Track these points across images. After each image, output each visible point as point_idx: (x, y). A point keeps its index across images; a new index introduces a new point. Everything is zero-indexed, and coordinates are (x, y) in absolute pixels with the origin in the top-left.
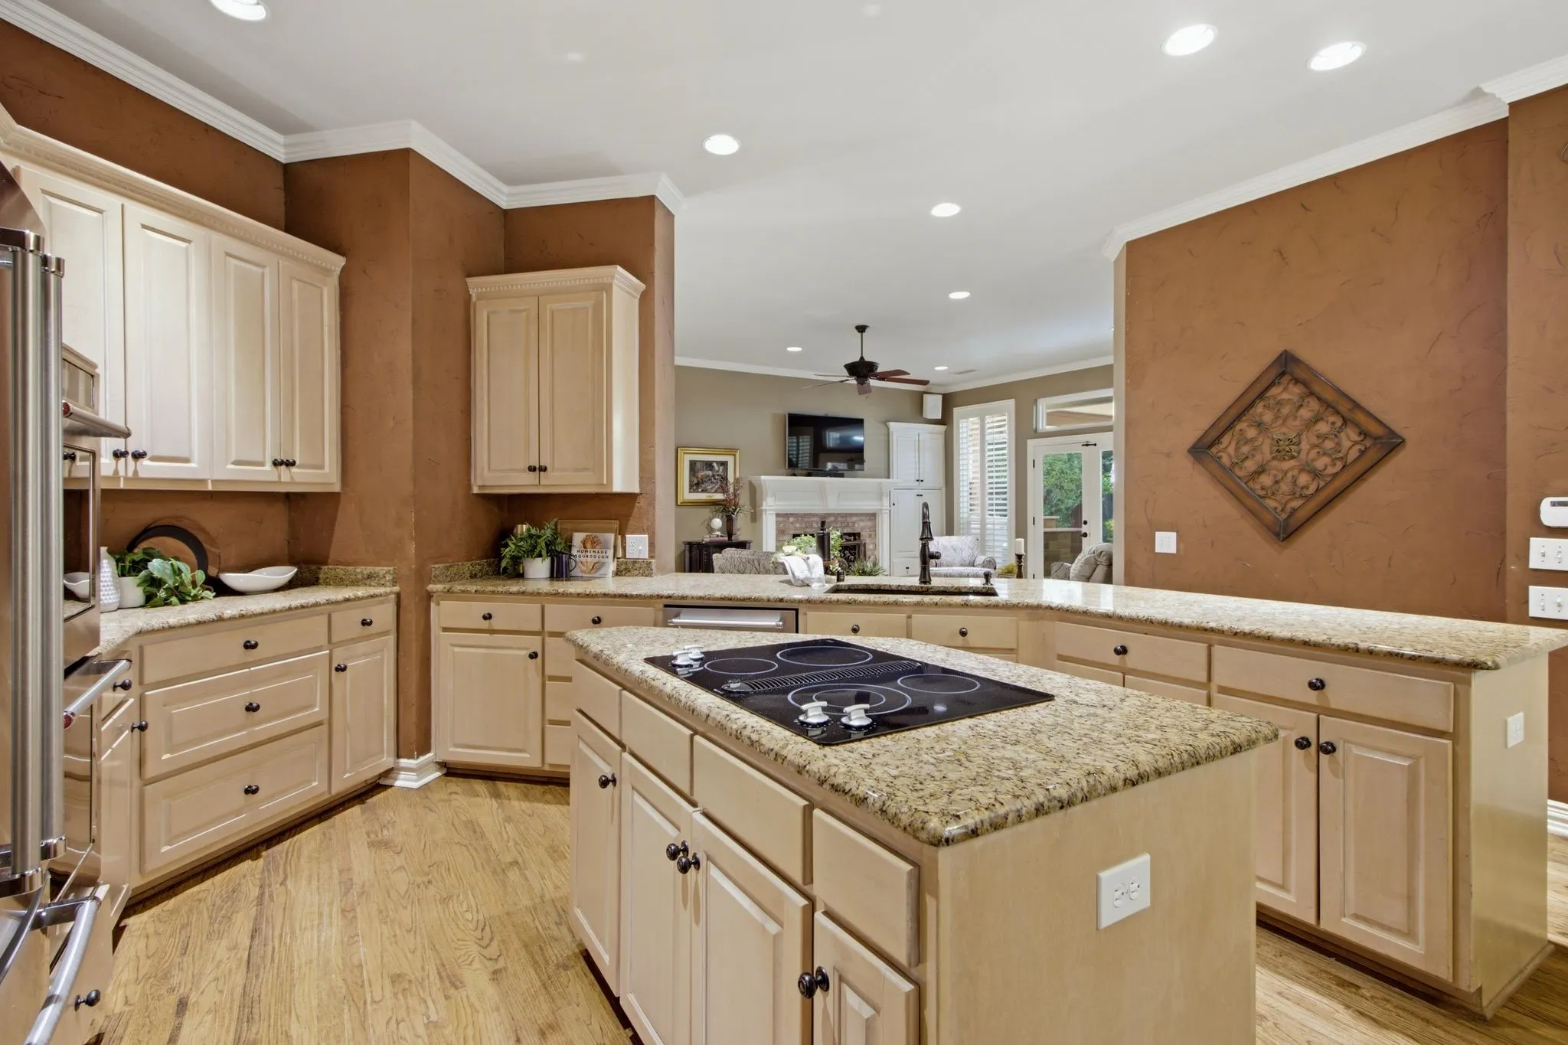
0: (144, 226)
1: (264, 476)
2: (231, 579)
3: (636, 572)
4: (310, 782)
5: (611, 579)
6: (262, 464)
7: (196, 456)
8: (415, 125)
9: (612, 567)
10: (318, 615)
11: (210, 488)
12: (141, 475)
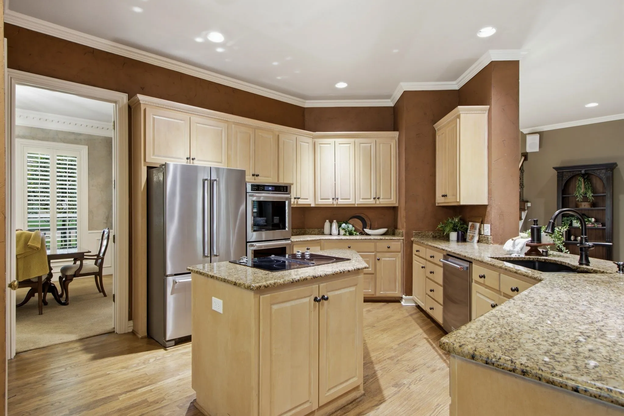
0: (339, 144)
1: (371, 202)
2: (367, 231)
3: (484, 242)
4: (369, 290)
5: (476, 244)
6: (370, 199)
7: (351, 198)
8: (402, 84)
9: (476, 238)
10: (372, 242)
11: (356, 206)
12: (338, 203)
